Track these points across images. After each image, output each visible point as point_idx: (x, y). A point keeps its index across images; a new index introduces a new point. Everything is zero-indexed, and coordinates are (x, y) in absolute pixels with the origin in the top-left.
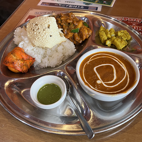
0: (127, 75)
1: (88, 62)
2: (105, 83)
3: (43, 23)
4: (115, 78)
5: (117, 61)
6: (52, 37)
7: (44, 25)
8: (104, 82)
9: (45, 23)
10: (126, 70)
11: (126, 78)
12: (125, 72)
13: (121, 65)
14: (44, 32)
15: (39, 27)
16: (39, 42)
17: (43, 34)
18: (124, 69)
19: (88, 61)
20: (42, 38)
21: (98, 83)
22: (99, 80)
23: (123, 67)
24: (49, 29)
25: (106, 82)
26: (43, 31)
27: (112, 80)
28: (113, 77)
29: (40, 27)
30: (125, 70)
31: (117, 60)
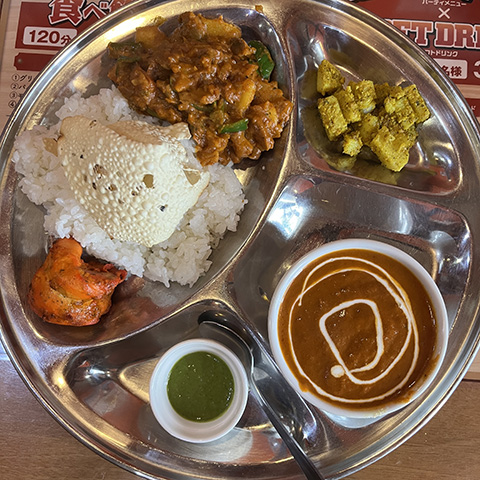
0: (413, 334)
1: (300, 296)
2: (354, 374)
3: (125, 170)
4: (381, 351)
5: (386, 281)
6: (167, 209)
7: (131, 178)
8: (350, 370)
9: (133, 169)
10: (412, 315)
11: (410, 343)
12: (407, 324)
13: (397, 299)
14: (138, 199)
15: (115, 183)
16: (127, 231)
17: (136, 206)
18: (405, 311)
19: (300, 292)
20: (135, 219)
21: (337, 376)
22: (338, 364)
23: (402, 307)
24: (152, 190)
25: (357, 370)
26: (131, 196)
27: (372, 360)
28: (376, 348)
29: (119, 182)
30: (408, 317)
31: (385, 277)
